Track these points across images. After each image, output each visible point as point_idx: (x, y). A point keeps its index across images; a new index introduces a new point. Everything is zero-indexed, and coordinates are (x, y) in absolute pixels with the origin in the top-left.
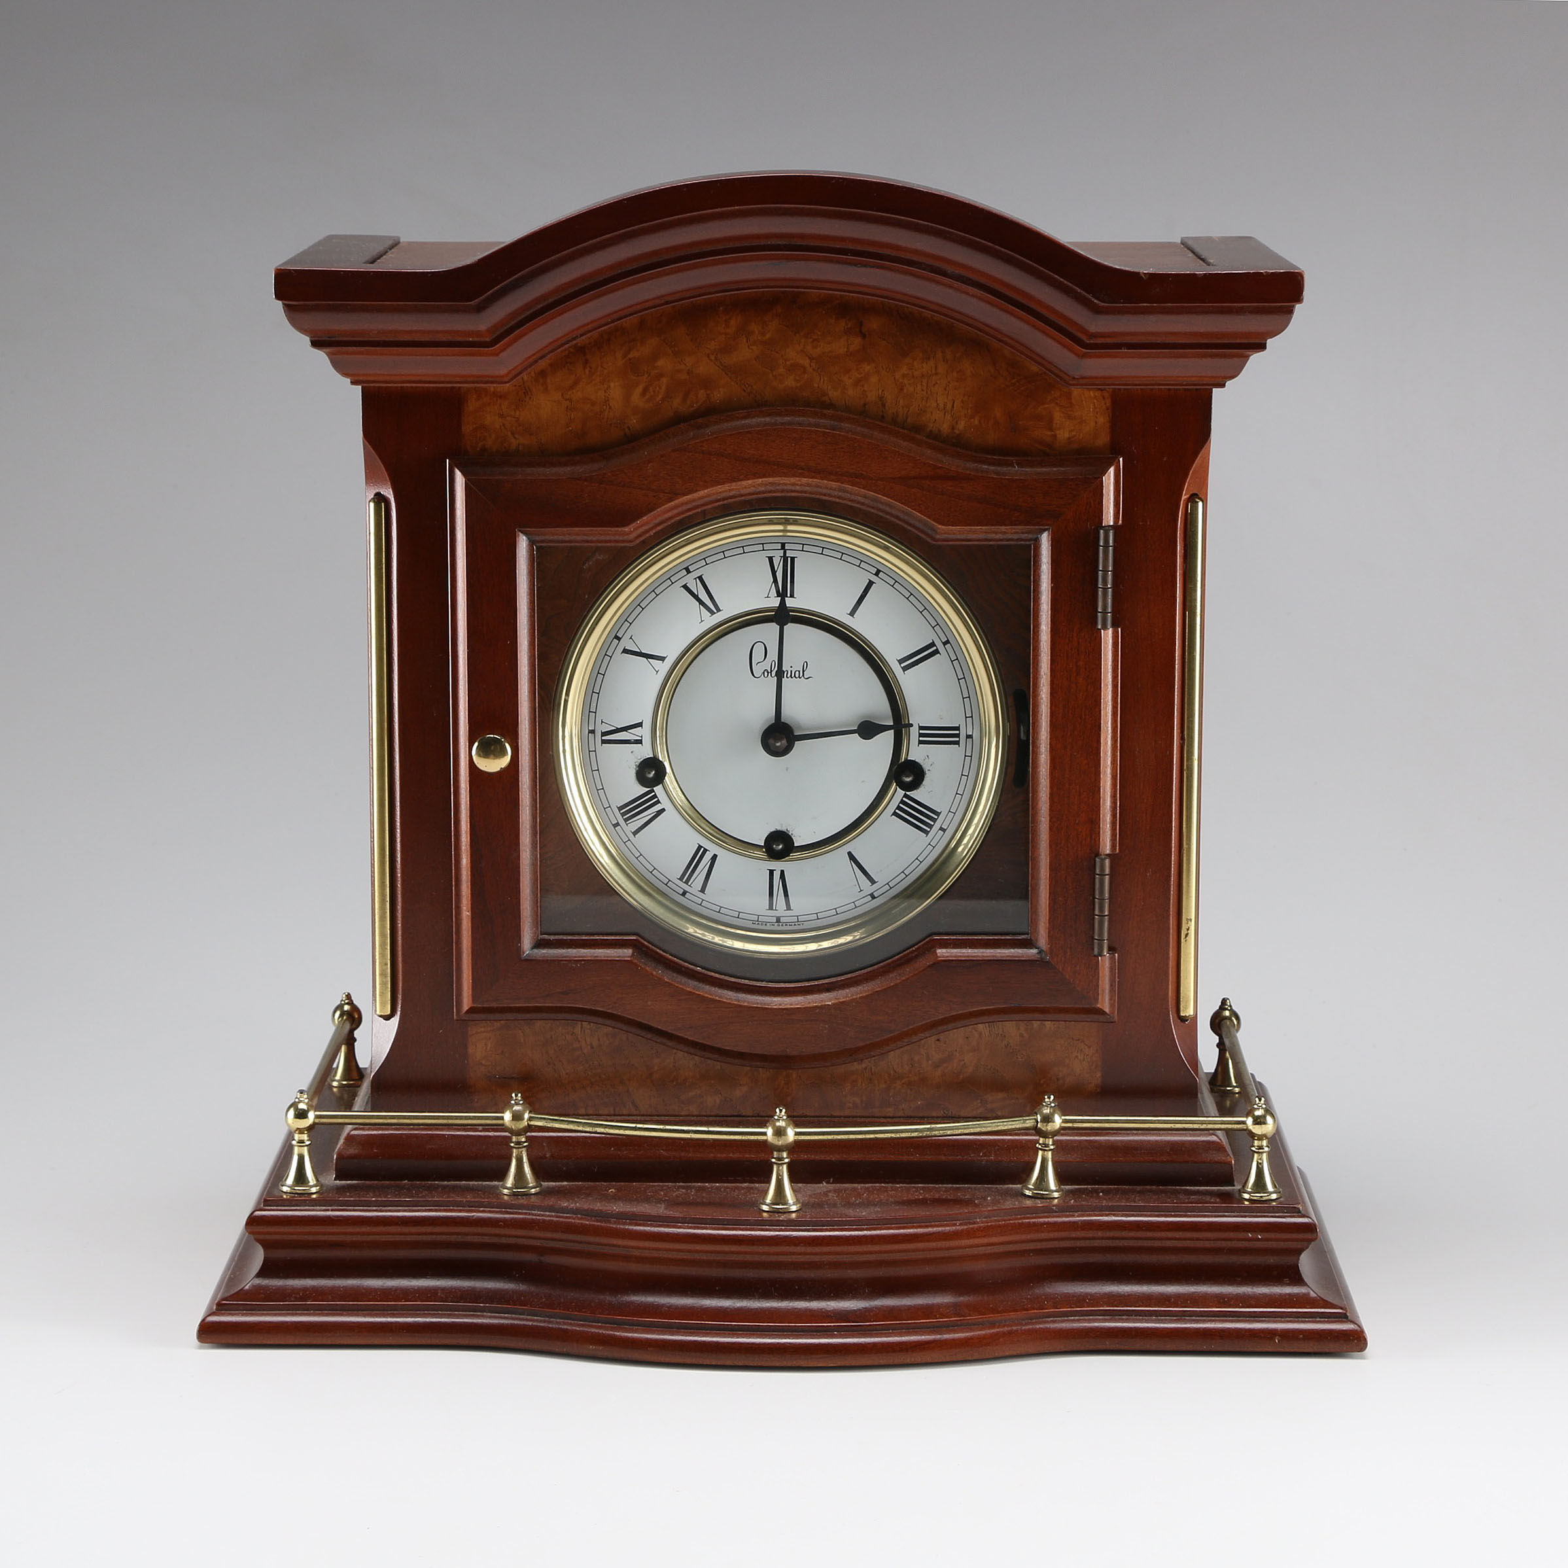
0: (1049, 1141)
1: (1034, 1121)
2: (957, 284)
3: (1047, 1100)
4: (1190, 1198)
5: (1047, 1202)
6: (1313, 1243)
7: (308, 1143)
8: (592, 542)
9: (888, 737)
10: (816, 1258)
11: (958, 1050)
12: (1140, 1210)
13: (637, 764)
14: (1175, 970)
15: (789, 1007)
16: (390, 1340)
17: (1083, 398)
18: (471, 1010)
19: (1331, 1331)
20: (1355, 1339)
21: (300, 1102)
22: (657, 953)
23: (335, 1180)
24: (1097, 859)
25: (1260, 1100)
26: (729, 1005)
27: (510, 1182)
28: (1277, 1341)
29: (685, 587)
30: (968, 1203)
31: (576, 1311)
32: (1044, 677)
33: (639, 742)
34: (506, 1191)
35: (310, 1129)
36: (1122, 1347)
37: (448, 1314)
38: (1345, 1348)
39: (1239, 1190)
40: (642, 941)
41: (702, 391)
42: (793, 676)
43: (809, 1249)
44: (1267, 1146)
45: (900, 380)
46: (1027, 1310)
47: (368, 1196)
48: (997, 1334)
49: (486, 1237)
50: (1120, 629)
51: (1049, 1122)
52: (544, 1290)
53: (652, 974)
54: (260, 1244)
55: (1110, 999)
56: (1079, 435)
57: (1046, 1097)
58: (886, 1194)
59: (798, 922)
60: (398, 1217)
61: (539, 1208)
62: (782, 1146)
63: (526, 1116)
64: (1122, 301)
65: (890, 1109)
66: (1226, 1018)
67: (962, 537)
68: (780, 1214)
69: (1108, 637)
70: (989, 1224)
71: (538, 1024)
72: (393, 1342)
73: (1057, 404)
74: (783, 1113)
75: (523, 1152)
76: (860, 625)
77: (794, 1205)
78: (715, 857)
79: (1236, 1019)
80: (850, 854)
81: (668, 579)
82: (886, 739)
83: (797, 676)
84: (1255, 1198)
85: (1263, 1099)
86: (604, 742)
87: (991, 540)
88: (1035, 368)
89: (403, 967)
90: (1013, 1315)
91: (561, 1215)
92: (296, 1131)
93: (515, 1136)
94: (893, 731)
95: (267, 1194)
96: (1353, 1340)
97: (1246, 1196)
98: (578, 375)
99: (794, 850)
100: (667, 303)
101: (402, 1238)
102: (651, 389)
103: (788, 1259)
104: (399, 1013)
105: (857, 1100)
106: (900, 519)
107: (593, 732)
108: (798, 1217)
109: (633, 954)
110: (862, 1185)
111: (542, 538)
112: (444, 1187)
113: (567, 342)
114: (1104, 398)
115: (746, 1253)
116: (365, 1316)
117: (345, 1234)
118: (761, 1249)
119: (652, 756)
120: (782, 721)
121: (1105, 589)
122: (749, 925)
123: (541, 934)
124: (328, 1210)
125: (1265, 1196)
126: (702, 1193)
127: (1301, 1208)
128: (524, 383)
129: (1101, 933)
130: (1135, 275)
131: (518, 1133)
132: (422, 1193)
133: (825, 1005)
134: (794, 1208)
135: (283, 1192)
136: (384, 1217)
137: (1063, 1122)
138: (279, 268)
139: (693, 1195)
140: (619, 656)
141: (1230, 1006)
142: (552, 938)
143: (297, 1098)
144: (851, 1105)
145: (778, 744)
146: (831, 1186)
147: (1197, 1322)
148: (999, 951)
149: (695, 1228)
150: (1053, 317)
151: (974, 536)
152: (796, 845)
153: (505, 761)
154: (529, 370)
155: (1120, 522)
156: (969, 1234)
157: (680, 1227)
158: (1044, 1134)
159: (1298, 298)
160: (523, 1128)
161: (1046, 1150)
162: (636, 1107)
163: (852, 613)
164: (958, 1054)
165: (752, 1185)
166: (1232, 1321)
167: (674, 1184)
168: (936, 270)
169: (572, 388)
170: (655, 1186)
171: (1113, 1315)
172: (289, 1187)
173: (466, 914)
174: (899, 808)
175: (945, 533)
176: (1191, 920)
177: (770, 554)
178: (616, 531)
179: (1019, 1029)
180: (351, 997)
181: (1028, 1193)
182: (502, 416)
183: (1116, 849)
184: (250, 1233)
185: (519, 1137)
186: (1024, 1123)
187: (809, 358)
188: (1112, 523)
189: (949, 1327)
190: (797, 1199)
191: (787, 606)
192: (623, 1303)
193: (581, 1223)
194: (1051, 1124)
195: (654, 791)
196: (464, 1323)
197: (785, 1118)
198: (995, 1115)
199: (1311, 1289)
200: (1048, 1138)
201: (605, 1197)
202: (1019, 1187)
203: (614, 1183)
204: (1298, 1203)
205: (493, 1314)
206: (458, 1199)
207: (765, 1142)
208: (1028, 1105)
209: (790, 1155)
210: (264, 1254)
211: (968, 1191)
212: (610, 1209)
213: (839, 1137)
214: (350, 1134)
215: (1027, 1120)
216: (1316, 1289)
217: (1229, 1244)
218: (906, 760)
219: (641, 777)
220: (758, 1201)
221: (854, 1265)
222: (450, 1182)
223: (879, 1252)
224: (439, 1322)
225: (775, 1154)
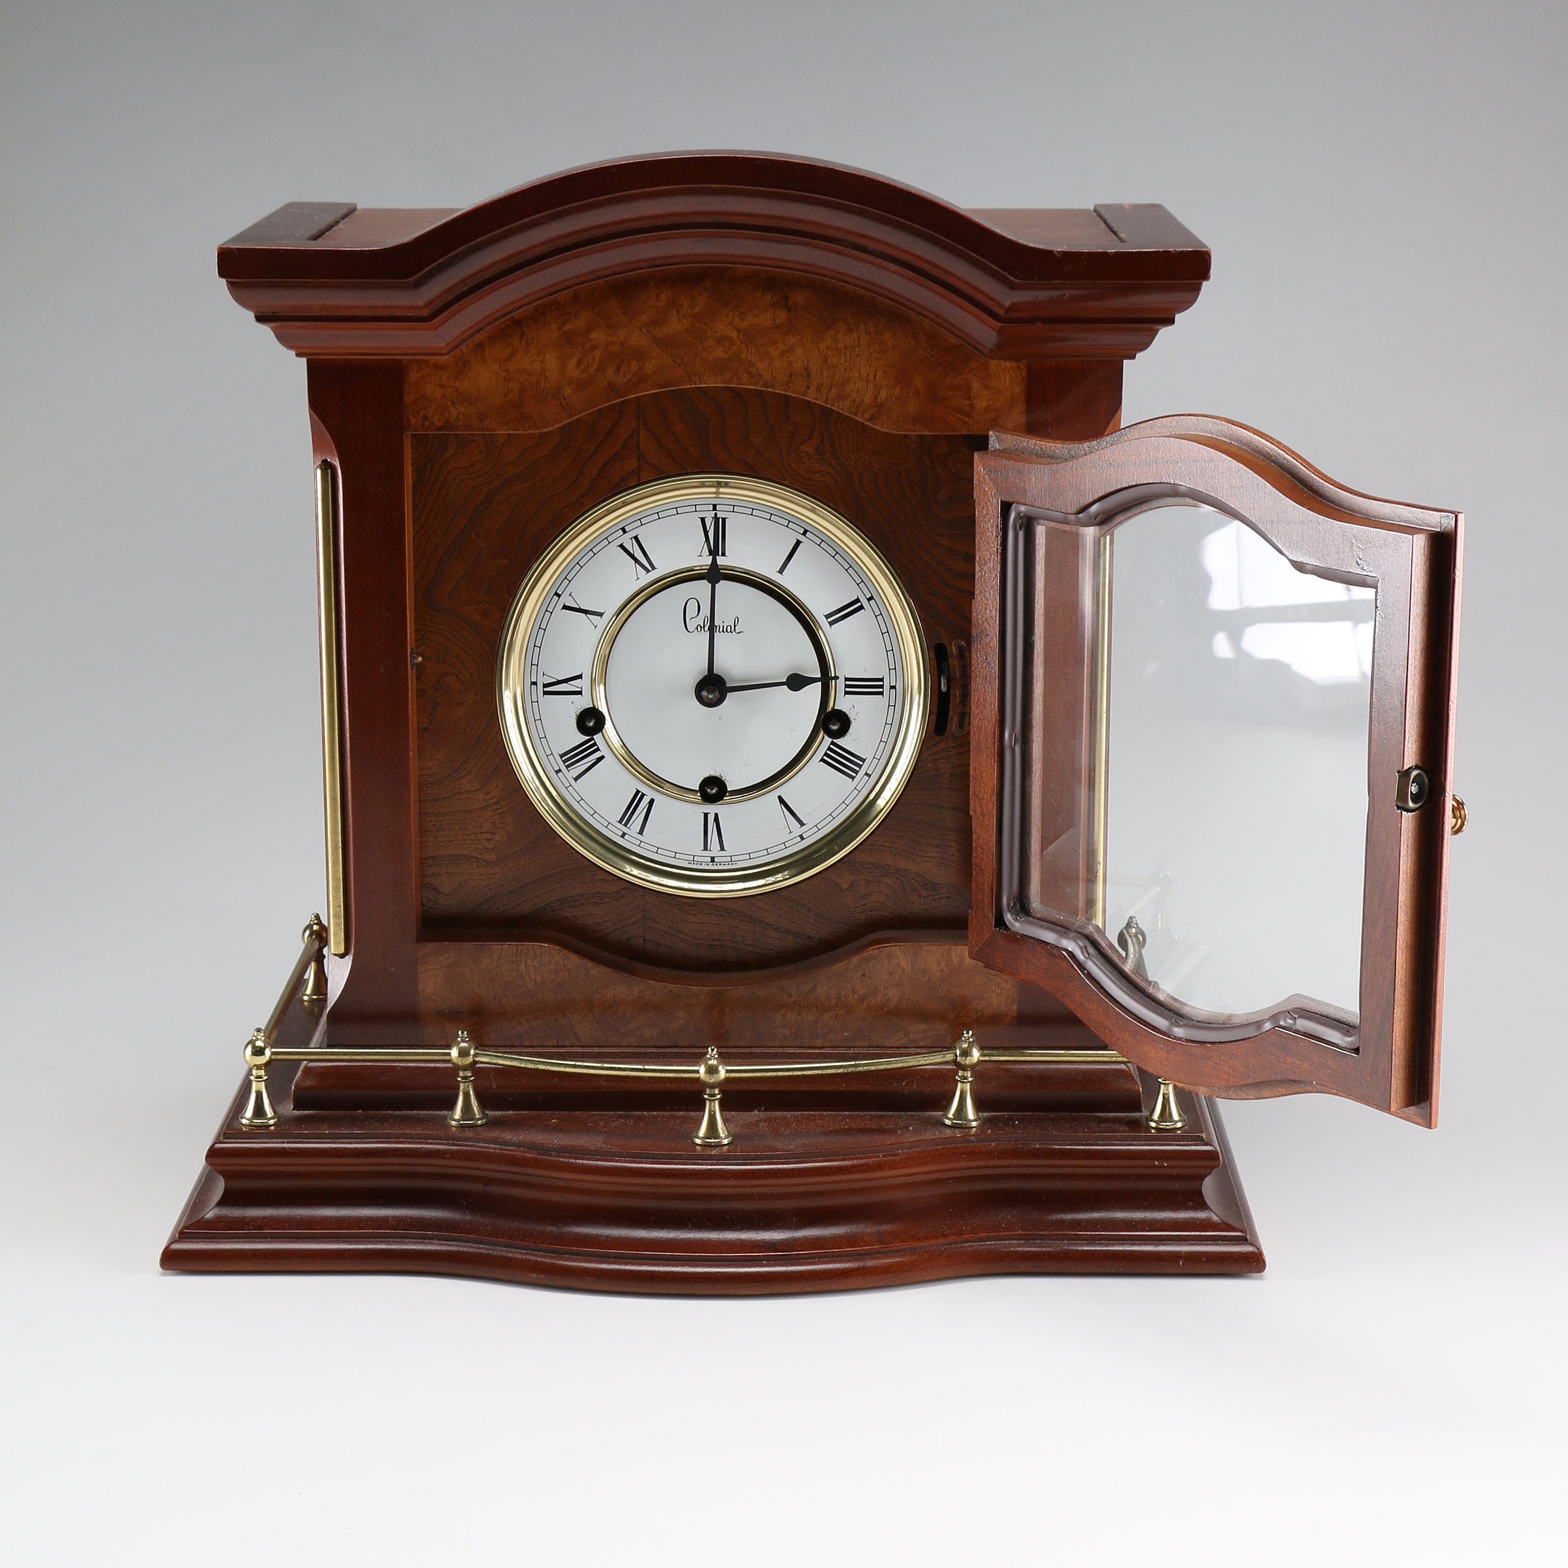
0: (967, 1074)
1: (953, 1055)
2: (878, 261)
3: (965, 1035)
4: (1100, 1126)
5: (966, 1132)
6: (1215, 1170)
7: (265, 1078)
9: (816, 689)
10: (747, 1191)
11: (882, 985)
13: (578, 714)
16: (344, 1268)
17: (1000, 368)
19: (1231, 1254)
20: (1255, 1262)
21: (257, 1039)
23: (293, 1110)
27: (458, 1114)
28: (1181, 1264)
29: (622, 546)
30: (892, 1131)
31: (519, 1240)
33: (580, 693)
34: (453, 1123)
35: (267, 1065)
38: (1245, 1270)
39: (1147, 1118)
41: (634, 362)
43: (740, 1182)
45: (825, 352)
46: (946, 1236)
47: (322, 1128)
49: (434, 1168)
51: (967, 1056)
52: (489, 1219)
54: (223, 1176)
56: (996, 405)
57: (965, 1032)
58: (813, 1123)
59: (731, 861)
60: (350, 1149)
61: (485, 1141)
62: (713, 1083)
63: (472, 1052)
64: (1036, 278)
65: (818, 1040)
66: (1133, 937)
68: (712, 1148)
70: (911, 1155)
71: (485, 962)
73: (975, 374)
74: (715, 1052)
75: (470, 1086)
76: (788, 581)
77: (725, 1138)
78: (652, 802)
79: (1142, 937)
80: (780, 798)
81: (606, 539)
82: (814, 691)
83: (729, 630)
84: (1161, 1127)
86: (545, 693)
88: (953, 340)
89: (356, 909)
90: (932, 1241)
91: (505, 1147)
92: (254, 1067)
93: (462, 1071)
94: (820, 683)
95: (227, 1126)
96: (1253, 1262)
97: (1153, 1125)
98: (515, 347)
99: (728, 794)
100: (599, 278)
101: (355, 1168)
102: (585, 360)
103: (720, 1191)
104: (352, 952)
105: (787, 1032)
107: (535, 683)
108: (729, 1151)
110: (792, 1113)
112: (396, 1117)
113: (504, 316)
114: (1019, 368)
115: (680, 1186)
117: (301, 1165)
118: (694, 1182)
119: (592, 706)
120: (715, 672)
122: (684, 864)
124: (284, 1143)
125: (1169, 1125)
126: (639, 1123)
127: (1204, 1136)
128: (463, 355)
130: (1050, 253)
131: (465, 1068)
132: (374, 1123)
134: (726, 1141)
135: (243, 1124)
136: (337, 1149)
137: (980, 1056)
138: (222, 246)
139: (631, 1126)
140: (559, 613)
141: (1137, 924)
143: (254, 1036)
144: (780, 1037)
145: (711, 696)
146: (763, 1115)
147: (1106, 1245)
149: (631, 1162)
150: (970, 292)
152: (728, 790)
154: (467, 342)
156: (892, 1166)
157: (617, 1161)
158: (963, 1067)
159: (1204, 274)
160: (470, 1064)
161: (965, 1082)
162: (578, 1039)
163: (781, 571)
164: (882, 989)
165: (688, 1114)
166: (1139, 1245)
167: (614, 1113)
168: (857, 247)
169: (509, 359)
170: (595, 1115)
172: (248, 1119)
174: (826, 754)
177: (702, 515)
181: (947, 1122)
182: (442, 386)
184: (210, 1165)
185: (465, 1072)
186: (944, 1057)
187: (737, 330)
189: (871, 1255)
190: (729, 1132)
191: (718, 564)
192: (563, 1233)
193: (524, 1156)
194: (969, 1058)
195: (593, 739)
196: (414, 1250)
197: (716, 1056)
198: (917, 1045)
199: (1214, 1213)
200: (967, 1071)
201: (548, 1129)
202: (939, 1115)
203: (557, 1112)
204: (1202, 1132)
205: (441, 1242)
206: (408, 1131)
207: (698, 1079)
208: (949, 1039)
209: (721, 1091)
210: (225, 1182)
211: (891, 1120)
212: (551, 1142)
213: (768, 1074)
214: (306, 1067)
215: (947, 1054)
216: (1218, 1213)
217: (1137, 1171)
218: (833, 709)
219: (582, 726)
220: (692, 1133)
221: (783, 1196)
222: (402, 1112)
223: (806, 1184)
224: (389, 1249)
225: (708, 1091)
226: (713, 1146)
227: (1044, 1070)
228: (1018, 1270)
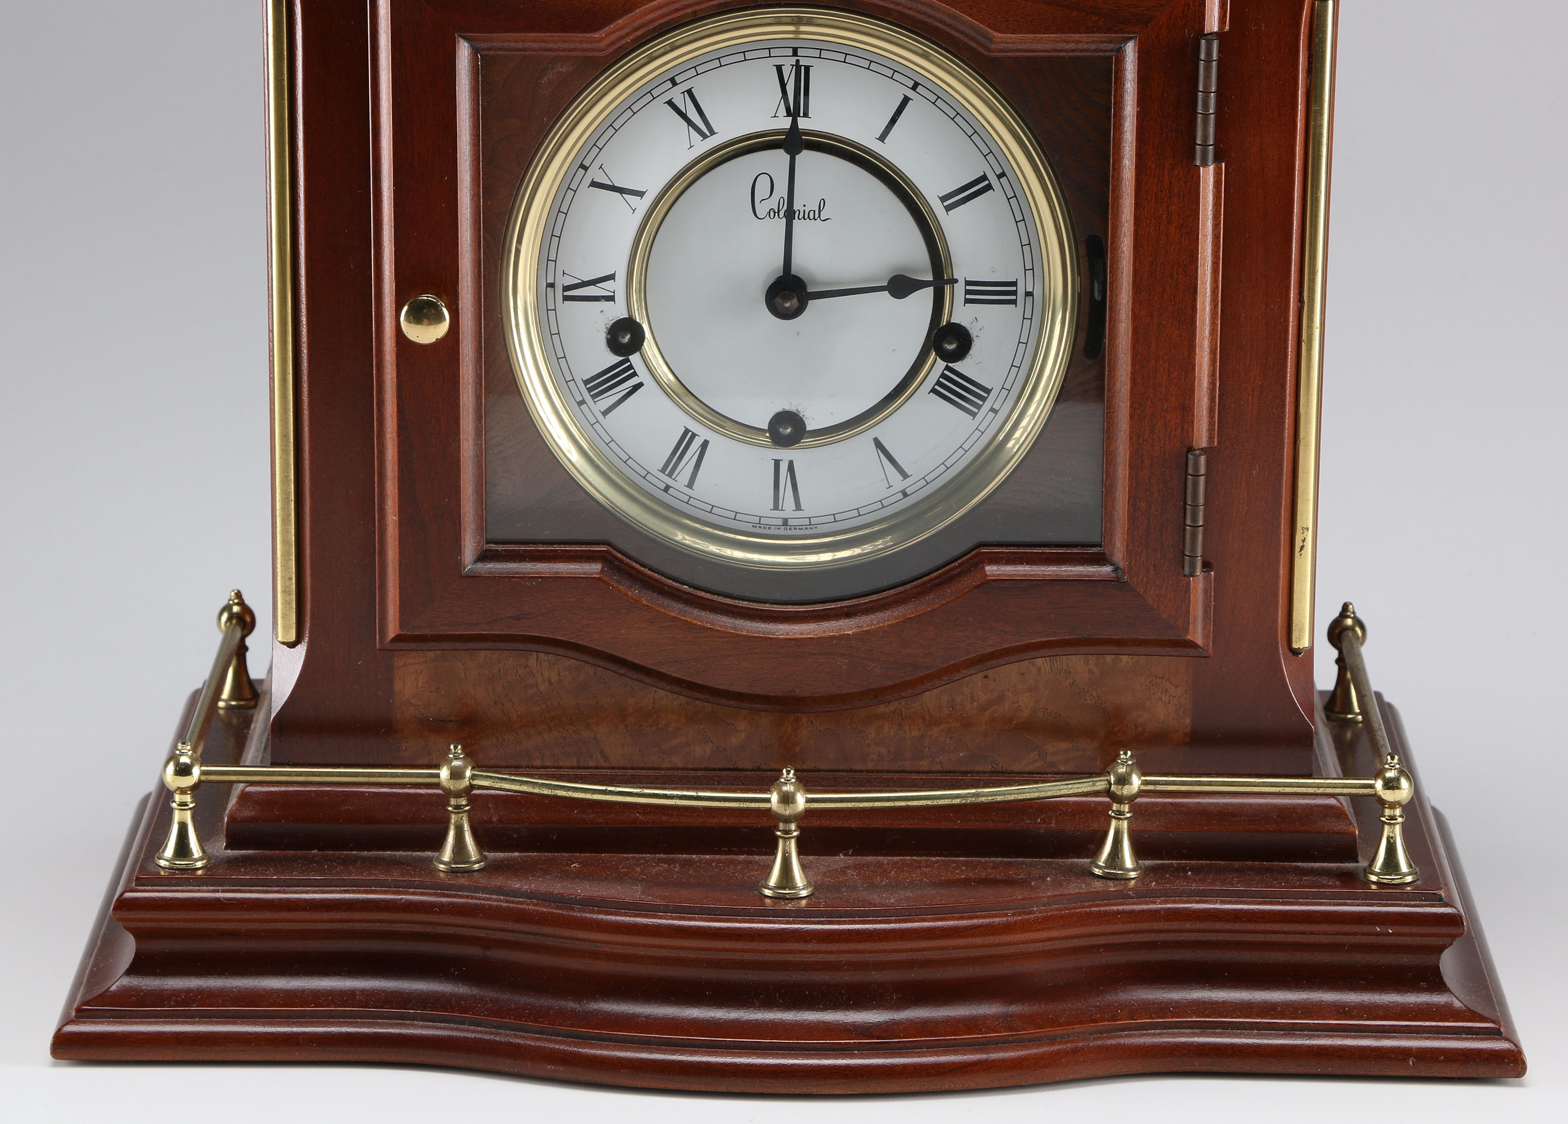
0: (1124, 807)
1: (1106, 782)
3: (1122, 757)
4: (1302, 879)
5: (1121, 884)
6: (1457, 939)
7: (191, 806)
8: (551, 50)
9: (926, 295)
10: (833, 958)
11: (1010, 689)
12: (1239, 896)
13: (608, 326)
14: (1286, 591)
15: (798, 636)
16: (297, 1056)
18: (398, 639)
19: (1480, 1052)
20: (1511, 1063)
21: (182, 754)
22: (632, 567)
23: (226, 848)
24: (1190, 456)
25: (1393, 758)
26: (724, 635)
27: (447, 854)
28: (1411, 1063)
29: (670, 103)
30: (1023, 883)
31: (531, 1021)
32: (1126, 225)
33: (611, 298)
34: (442, 867)
35: (195, 788)
36: (1215, 1069)
37: (369, 1022)
38: (1497, 1073)
39: (1365, 870)
40: (615, 552)
42: (806, 216)
43: (823, 947)
44: (1401, 816)
46: (1095, 1021)
47: (268, 871)
48: (1058, 1052)
49: (418, 925)
50: (1223, 164)
51: (1124, 784)
52: (489, 994)
53: (626, 595)
54: (132, 933)
55: (1204, 629)
57: (1122, 752)
58: (918, 871)
59: (810, 525)
60: (305, 900)
61: (484, 890)
62: (790, 816)
63: (468, 773)
65: (925, 763)
66: (1347, 628)
67: (1025, 47)
68: (786, 901)
69: (1208, 175)
70: (1049, 914)
71: (482, 654)
72: (300, 1058)
74: (791, 775)
75: (464, 818)
76: (892, 152)
77: (804, 889)
78: (705, 444)
79: (1360, 629)
80: (876, 440)
81: (649, 93)
82: (924, 299)
83: (812, 216)
84: (1385, 881)
85: (1396, 757)
86: (566, 298)
87: (1061, 51)
89: (312, 582)
90: (1078, 1028)
91: (513, 899)
92: (177, 790)
93: (454, 798)
94: (932, 287)
95: (140, 871)
96: (1509, 1063)
97: (1374, 878)
99: (806, 436)
101: (311, 926)
103: (798, 958)
104: (306, 639)
106: (945, 24)
107: (552, 285)
108: (808, 905)
109: (603, 568)
110: (889, 858)
111: (489, 45)
112: (364, 859)
115: (743, 951)
116: (264, 1024)
117: (240, 920)
118: (763, 946)
119: (628, 317)
120: (792, 273)
121: (1206, 116)
122: (748, 528)
123: (487, 543)
124: (218, 891)
125: (1395, 879)
126: (688, 869)
127: (1443, 894)
129: (1193, 549)
131: (458, 795)
132: (336, 867)
133: (845, 635)
134: (804, 893)
135: (160, 866)
136: (288, 900)
137: (1142, 784)
139: (677, 872)
140: (585, 190)
141: (1354, 613)
142: (500, 548)
143: (177, 749)
144: (875, 757)
145: (787, 305)
146: (851, 860)
147: (1311, 1037)
148: (1064, 568)
149: (680, 919)
151: (1039, 46)
152: (807, 430)
153: (441, 330)
155: (1227, 28)
156: (1024, 926)
157: (661, 918)
158: (1119, 800)
160: (465, 788)
161: (1121, 819)
162: (606, 758)
163: (882, 138)
164: (1010, 695)
165: (751, 857)
166: (1354, 1037)
167: (653, 856)
170: (628, 859)
171: (1204, 1028)
172: (167, 861)
173: (392, 518)
174: (939, 383)
175: (1002, 42)
176: (1308, 529)
177: (778, 61)
178: (583, 37)
179: (1088, 663)
180: (241, 596)
181: (1097, 871)
183: (1214, 442)
184: (118, 920)
185: (458, 800)
186: (1093, 785)
188: (1216, 29)
189: (998, 1044)
190: (808, 881)
191: (800, 128)
192: (590, 1012)
193: (538, 910)
194: (1127, 786)
195: (628, 360)
196: (391, 1034)
197: (793, 780)
198: (1056, 770)
199: (1455, 996)
200: (1124, 804)
201: (567, 875)
202: (1086, 863)
203: (578, 854)
204: (1441, 889)
205: (426, 1023)
206: (382, 877)
207: (769, 811)
208: (1098, 763)
209: (799, 827)
210: (136, 944)
211: (1022, 868)
212: (573, 892)
213: (862, 805)
214: (243, 792)
215: (1097, 781)
216: (1462, 997)
217: (1351, 939)
218: (949, 324)
219: (614, 345)
220: (759, 882)
221: (880, 966)
222: (371, 853)
223: (911, 950)
224: (358, 1033)
225: (781, 826)
226: (788, 899)
227: (1226, 804)
228: (1193, 1068)
